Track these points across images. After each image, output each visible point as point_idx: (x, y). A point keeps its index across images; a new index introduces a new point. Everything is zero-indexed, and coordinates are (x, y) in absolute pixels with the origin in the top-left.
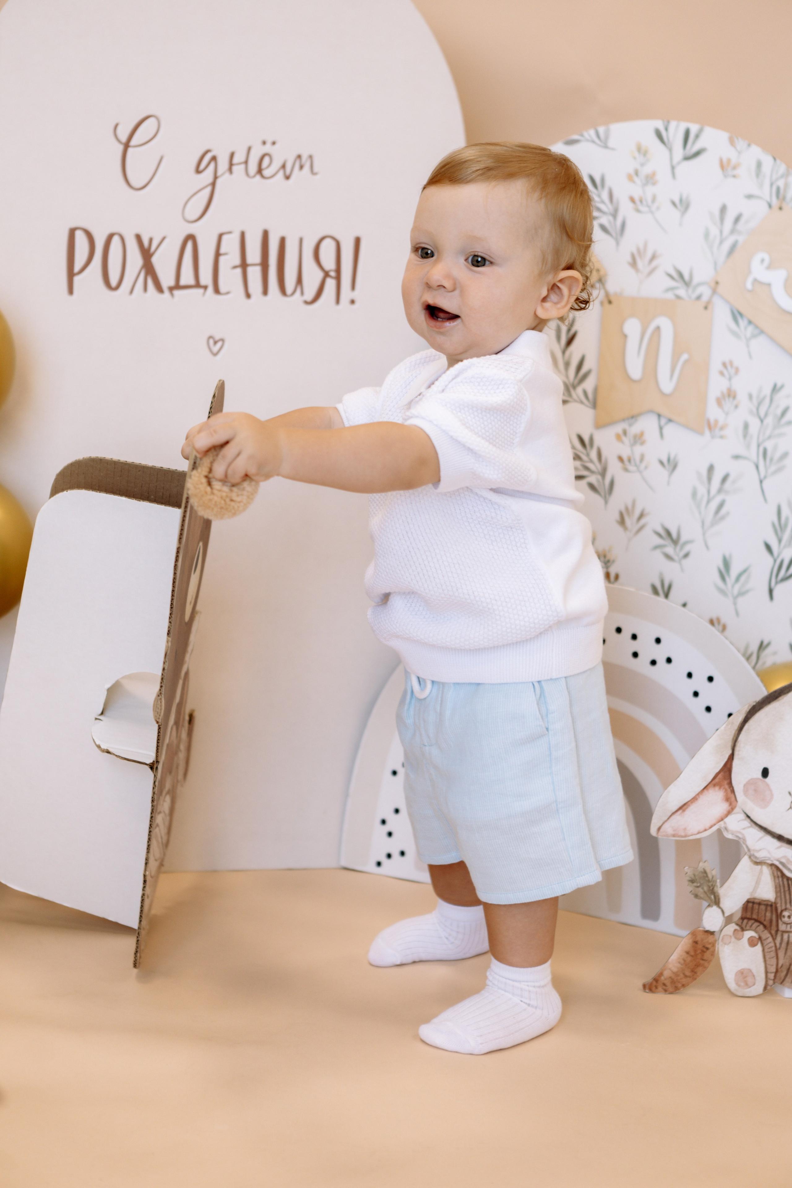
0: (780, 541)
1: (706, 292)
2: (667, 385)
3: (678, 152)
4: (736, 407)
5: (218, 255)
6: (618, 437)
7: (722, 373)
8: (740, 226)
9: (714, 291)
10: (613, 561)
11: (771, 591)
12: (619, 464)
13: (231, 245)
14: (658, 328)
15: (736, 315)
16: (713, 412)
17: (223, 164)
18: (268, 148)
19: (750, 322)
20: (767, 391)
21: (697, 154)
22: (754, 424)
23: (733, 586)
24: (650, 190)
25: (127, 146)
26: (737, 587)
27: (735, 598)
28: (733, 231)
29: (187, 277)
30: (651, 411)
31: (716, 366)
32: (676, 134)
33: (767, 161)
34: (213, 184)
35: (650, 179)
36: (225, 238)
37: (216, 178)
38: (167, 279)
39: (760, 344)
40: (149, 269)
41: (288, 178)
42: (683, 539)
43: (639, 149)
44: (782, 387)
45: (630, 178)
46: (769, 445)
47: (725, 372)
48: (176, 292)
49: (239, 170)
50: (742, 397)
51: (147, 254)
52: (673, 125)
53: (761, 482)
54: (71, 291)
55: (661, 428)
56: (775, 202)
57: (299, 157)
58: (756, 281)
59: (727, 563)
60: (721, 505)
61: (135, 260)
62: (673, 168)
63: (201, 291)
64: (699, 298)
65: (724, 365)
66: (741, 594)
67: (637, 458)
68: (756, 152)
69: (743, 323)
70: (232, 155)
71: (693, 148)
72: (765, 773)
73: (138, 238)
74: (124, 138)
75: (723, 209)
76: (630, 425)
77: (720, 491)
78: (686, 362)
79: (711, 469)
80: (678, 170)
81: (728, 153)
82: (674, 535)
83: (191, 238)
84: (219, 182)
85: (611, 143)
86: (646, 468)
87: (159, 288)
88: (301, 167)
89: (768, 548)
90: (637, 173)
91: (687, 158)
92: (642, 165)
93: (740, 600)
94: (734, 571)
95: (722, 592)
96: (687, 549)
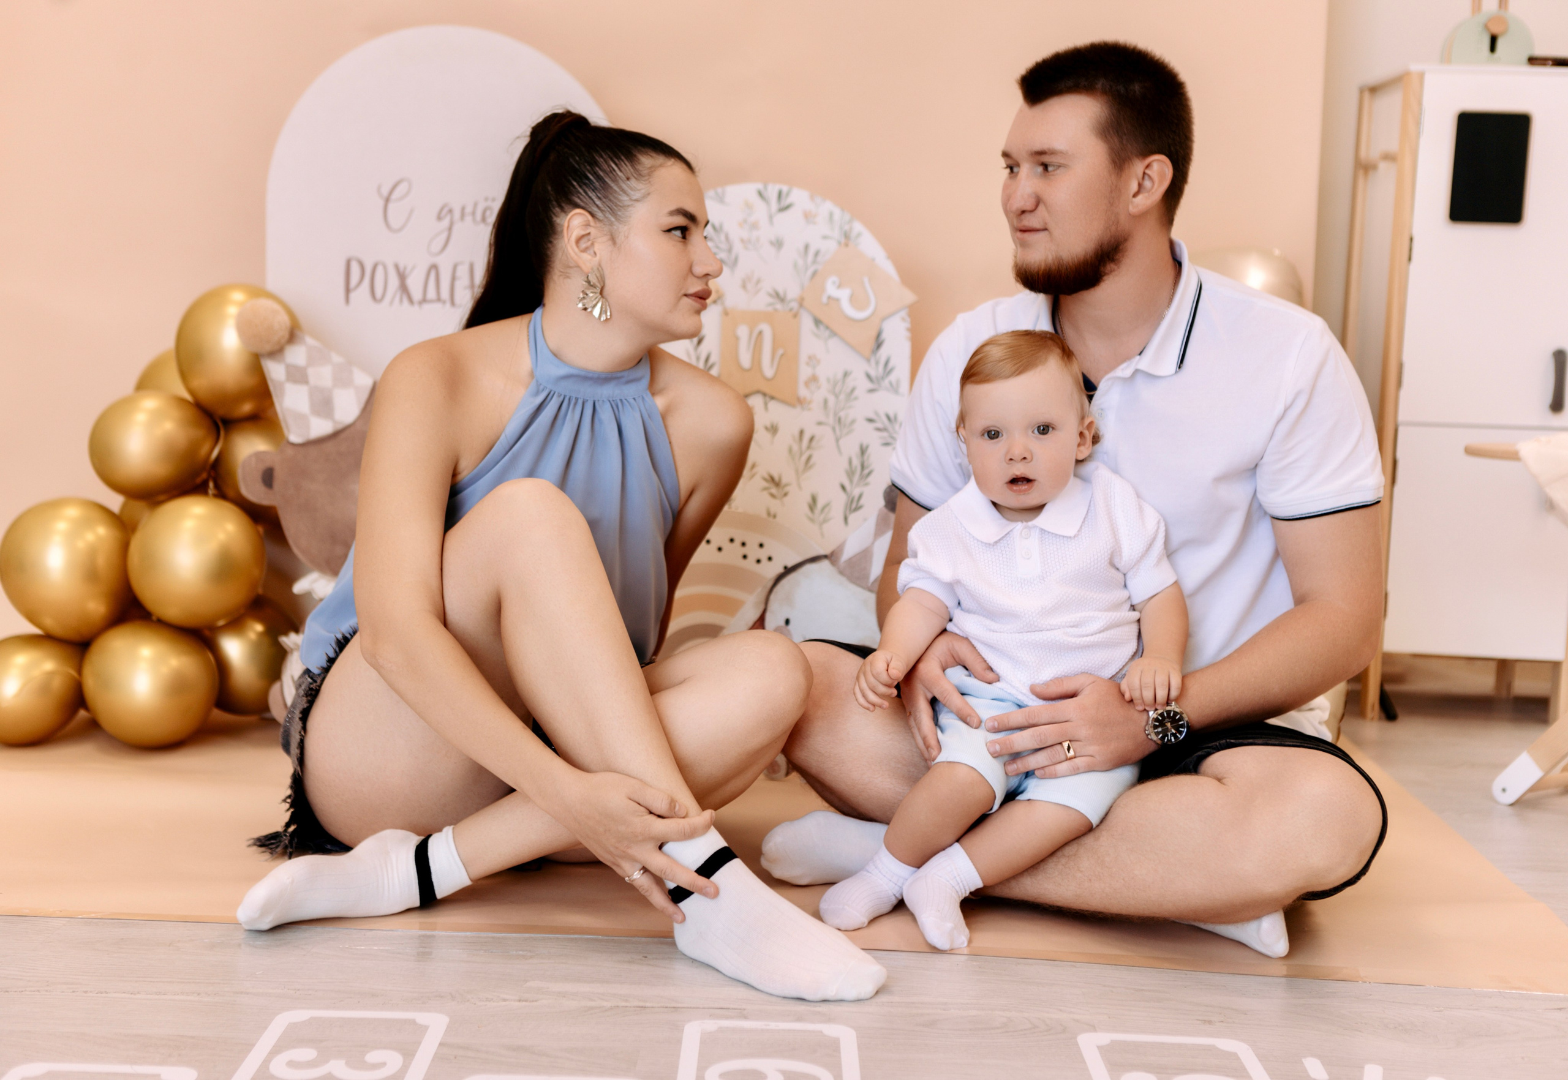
0: (851, 481)
1: (794, 305)
2: (769, 372)
3: (774, 206)
4: (819, 388)
5: (454, 279)
7: (808, 364)
8: (820, 258)
9: (801, 305)
11: (846, 519)
13: (463, 272)
14: (760, 333)
15: (817, 322)
16: (803, 392)
17: (457, 214)
18: (489, 203)
19: (827, 328)
20: (840, 375)
21: (788, 207)
22: (832, 400)
23: (819, 516)
24: (755, 234)
25: (387, 200)
26: (822, 517)
27: (821, 524)
28: (814, 262)
29: (431, 293)
30: (758, 392)
31: (803, 358)
32: (772, 191)
33: (837, 212)
34: (450, 229)
35: (754, 226)
36: (459, 267)
37: (452, 224)
38: (417, 295)
39: (834, 343)
40: (404, 288)
42: (783, 482)
43: (746, 204)
44: (851, 373)
45: (740, 225)
46: (842, 414)
47: (810, 363)
48: (426, 306)
49: (469, 219)
50: (822, 380)
51: (402, 277)
52: (770, 187)
53: (837, 440)
54: (347, 300)
55: (766, 404)
56: (843, 240)
58: (829, 298)
59: (814, 499)
61: (394, 282)
62: (771, 218)
63: (435, 305)
64: (791, 310)
65: (809, 358)
66: (825, 521)
68: (828, 206)
69: (822, 327)
70: (463, 208)
71: (785, 203)
72: (787, 622)
73: (397, 267)
74: (385, 194)
75: (807, 247)
77: (809, 447)
78: (782, 355)
79: (801, 433)
80: (775, 219)
81: (810, 206)
82: (777, 480)
83: (434, 267)
84: (454, 227)
85: (727, 200)
87: (411, 301)
89: (843, 488)
90: (745, 221)
91: (781, 210)
92: (749, 216)
93: (825, 526)
94: (820, 506)
95: (812, 520)
96: (787, 489)
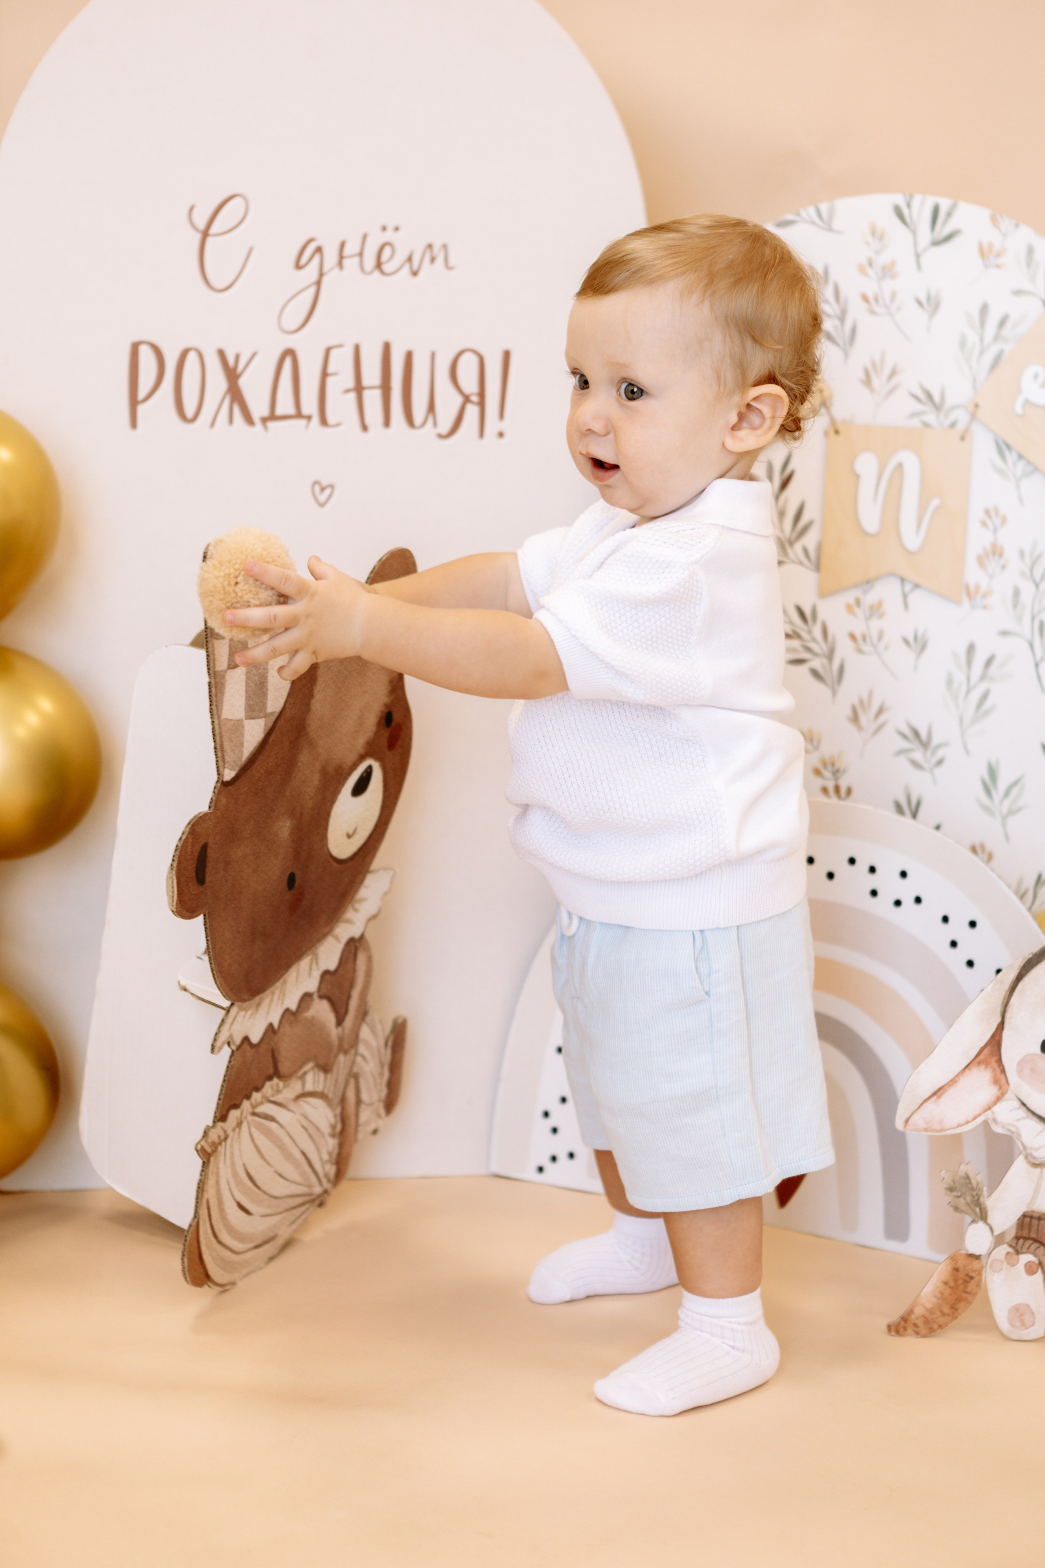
1: (962, 417)
2: (912, 539)
3: (925, 235)
4: (1004, 567)
5: (325, 375)
6: (849, 609)
7: (984, 524)
8: (1007, 331)
9: (973, 417)
10: (844, 771)
12: (850, 644)
13: (342, 363)
14: (900, 466)
15: (1002, 447)
16: (974, 575)
17: (330, 257)
18: (389, 236)
19: (1020, 457)
20: (1043, 546)
21: (949, 237)
22: (1027, 590)
23: (1001, 802)
24: (888, 285)
25: (205, 234)
26: (1007, 803)
27: (1004, 818)
28: (997, 338)
29: (285, 405)
30: (892, 574)
31: (976, 513)
32: (921, 211)
33: (1041, 246)
34: (318, 283)
35: (889, 271)
36: (334, 353)
37: (321, 274)
38: (259, 407)
39: (1034, 484)
40: (235, 394)
41: (415, 273)
42: (935, 741)
43: (873, 233)
45: (862, 270)
47: (989, 522)
48: (271, 425)
49: (351, 264)
50: (1011, 553)
51: (232, 375)
52: (917, 200)
53: (1037, 665)
54: (134, 424)
55: (905, 596)
57: (430, 246)
58: (1027, 402)
59: (992, 772)
60: (985, 696)
61: (217, 383)
62: (918, 256)
63: (302, 422)
64: (953, 425)
65: (987, 512)
66: (1012, 812)
67: (875, 636)
68: (1025, 235)
69: (1011, 457)
70: (342, 245)
71: (943, 230)
72: (1043, 1047)
73: (221, 354)
74: (201, 224)
75: (984, 310)
76: (865, 592)
77: (983, 677)
78: (937, 509)
79: (971, 649)
80: (924, 260)
81: (991, 235)
82: (924, 735)
83: (290, 353)
84: (326, 280)
85: (837, 224)
86: (886, 648)
87: (249, 419)
88: (433, 260)
90: (870, 263)
91: (936, 243)
92: (878, 252)
93: (1011, 821)
94: (1003, 783)
95: (988, 810)
96: (940, 754)
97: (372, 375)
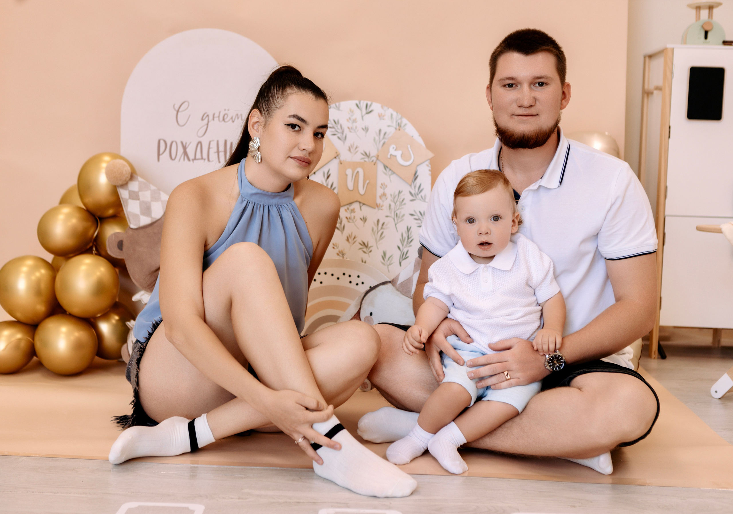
0: (403, 245)
1: (374, 159)
2: (362, 192)
3: (364, 111)
4: (386, 199)
5: (209, 148)
6: (346, 210)
7: (381, 187)
8: (386, 136)
9: (377, 159)
10: (345, 254)
11: (400, 263)
12: (346, 220)
13: (214, 145)
14: (358, 172)
15: (386, 167)
16: (379, 201)
17: (211, 117)
18: (226, 112)
19: (390, 170)
20: (397, 193)
21: (371, 112)
22: (393, 205)
23: (387, 262)
24: (355, 124)
25: (178, 111)
26: (389, 262)
27: (388, 266)
28: (384, 138)
29: (198, 156)
30: (357, 201)
31: (379, 184)
32: (363, 105)
33: (395, 114)
34: (208, 124)
35: (355, 121)
36: (212, 143)
37: (208, 122)
38: (191, 156)
39: (394, 177)
41: (233, 122)
42: (370, 245)
43: (350, 110)
44: (402, 192)
45: (348, 120)
46: (398, 212)
47: (382, 187)
48: (195, 161)
49: (216, 119)
50: (388, 195)
51: (185, 148)
52: (362, 102)
53: (396, 225)
54: (159, 160)
55: (361, 207)
56: (398, 127)
57: (237, 115)
58: (391, 155)
59: (385, 254)
60: (382, 233)
61: (181, 150)
62: (362, 117)
63: (202, 161)
64: (373, 161)
65: (382, 184)
66: (390, 264)
67: (353, 217)
68: (390, 111)
69: (388, 170)
70: (214, 114)
71: (369, 110)
72: (371, 314)
73: (182, 143)
74: (177, 108)
75: (380, 131)
76: (350, 206)
77: (382, 228)
78: (368, 183)
79: (378, 221)
80: (364, 117)
81: (381, 111)
82: (366, 244)
83: (200, 143)
84: (210, 124)
85: (341, 108)
86: (356, 221)
87: (189, 159)
88: (238, 118)
89: (399, 248)
90: (350, 119)
91: (367, 113)
92: (352, 116)
93: (390, 267)
94: (387, 257)
95: (383, 264)
96: (371, 249)
97: (222, 148)
